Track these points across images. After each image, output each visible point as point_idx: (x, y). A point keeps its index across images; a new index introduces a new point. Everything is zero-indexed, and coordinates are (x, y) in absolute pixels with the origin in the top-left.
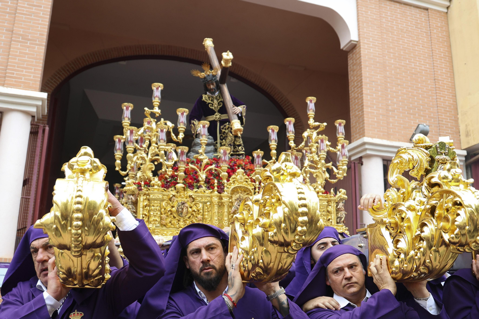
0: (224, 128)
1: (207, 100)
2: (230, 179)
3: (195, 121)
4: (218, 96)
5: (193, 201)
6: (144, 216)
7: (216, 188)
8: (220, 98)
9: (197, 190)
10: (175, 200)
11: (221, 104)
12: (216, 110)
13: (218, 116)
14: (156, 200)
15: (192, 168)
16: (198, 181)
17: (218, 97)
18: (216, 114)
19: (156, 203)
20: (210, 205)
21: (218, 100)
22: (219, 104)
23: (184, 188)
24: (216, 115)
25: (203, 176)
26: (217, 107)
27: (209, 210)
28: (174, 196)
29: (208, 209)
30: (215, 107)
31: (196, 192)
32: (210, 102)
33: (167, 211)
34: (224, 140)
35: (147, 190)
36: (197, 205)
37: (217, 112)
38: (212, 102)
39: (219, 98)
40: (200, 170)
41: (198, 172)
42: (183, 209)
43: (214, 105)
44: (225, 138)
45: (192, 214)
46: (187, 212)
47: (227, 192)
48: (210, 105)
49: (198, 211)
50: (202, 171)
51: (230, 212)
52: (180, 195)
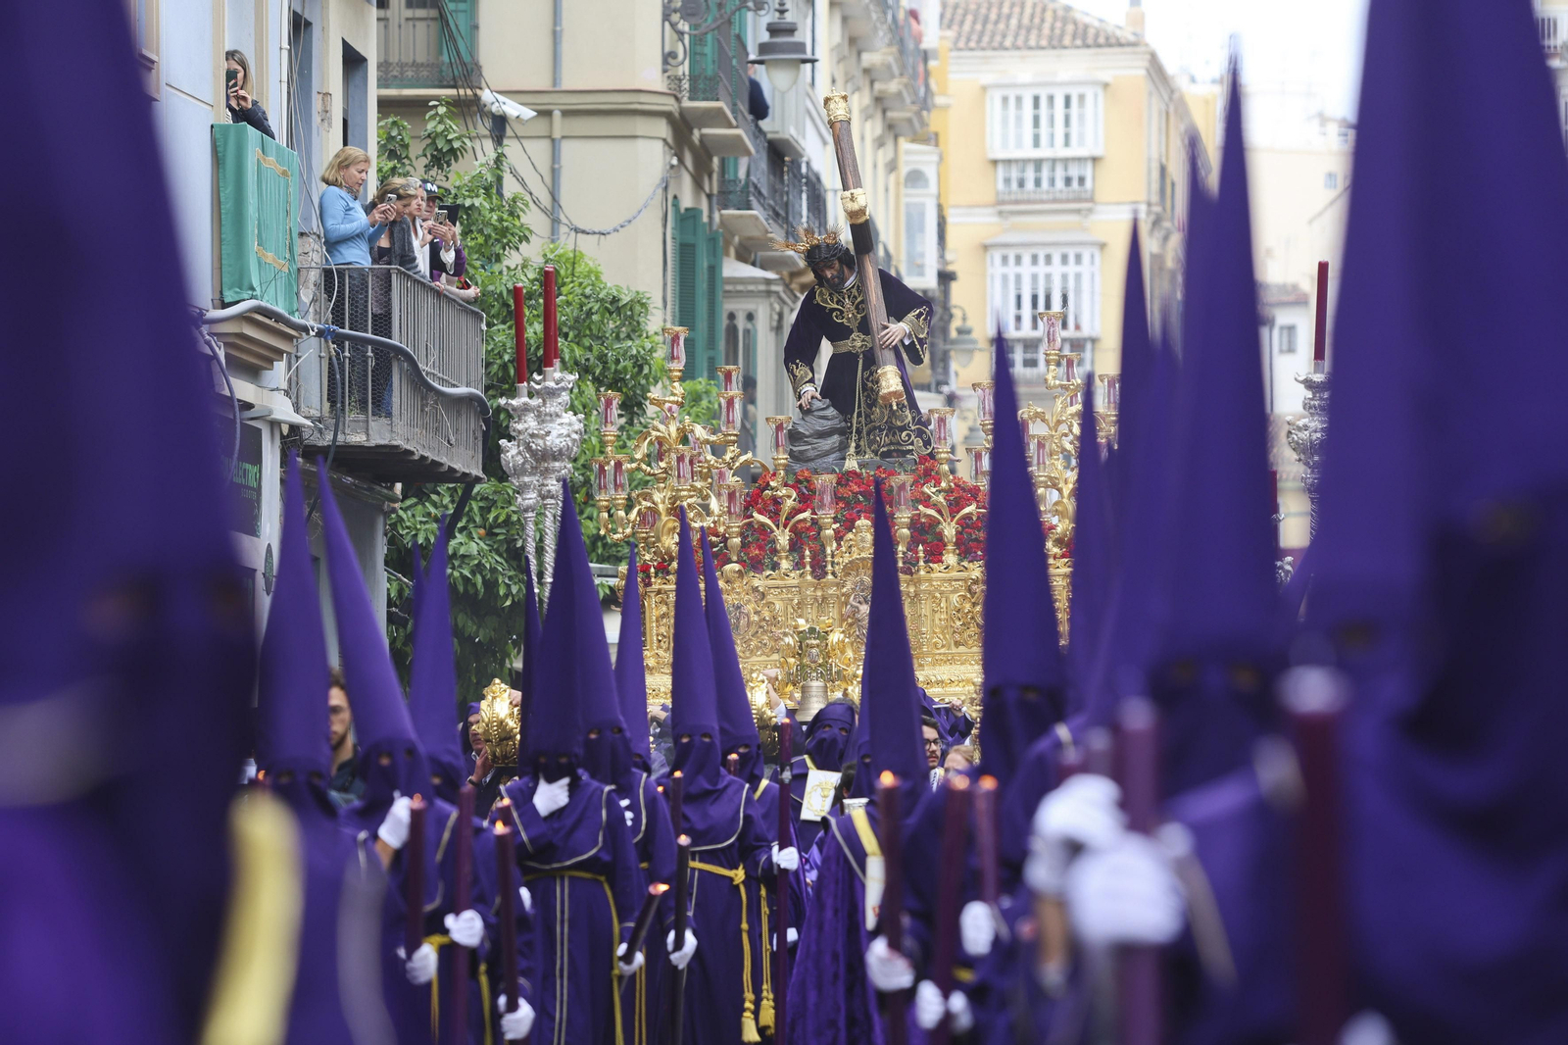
1: (826, 302)
2: (842, 543)
4: (853, 287)
5: (762, 599)
6: (660, 638)
7: (808, 568)
8: (859, 293)
9: (772, 572)
11: (864, 309)
15: (758, 522)
16: (775, 551)
17: (854, 291)
18: (854, 335)
20: (798, 604)
21: (855, 298)
22: (857, 308)
23: (739, 572)
24: (854, 340)
25: (783, 538)
26: (855, 317)
29: (795, 612)
30: (848, 319)
31: (767, 577)
32: (835, 306)
35: (665, 581)
36: (771, 607)
37: (855, 329)
38: (840, 307)
39: (856, 294)
40: (778, 527)
41: (772, 531)
45: (761, 627)
46: (749, 624)
47: (832, 574)
48: (834, 314)
49: (775, 619)
50: (781, 528)
51: (842, 615)
52: (733, 589)
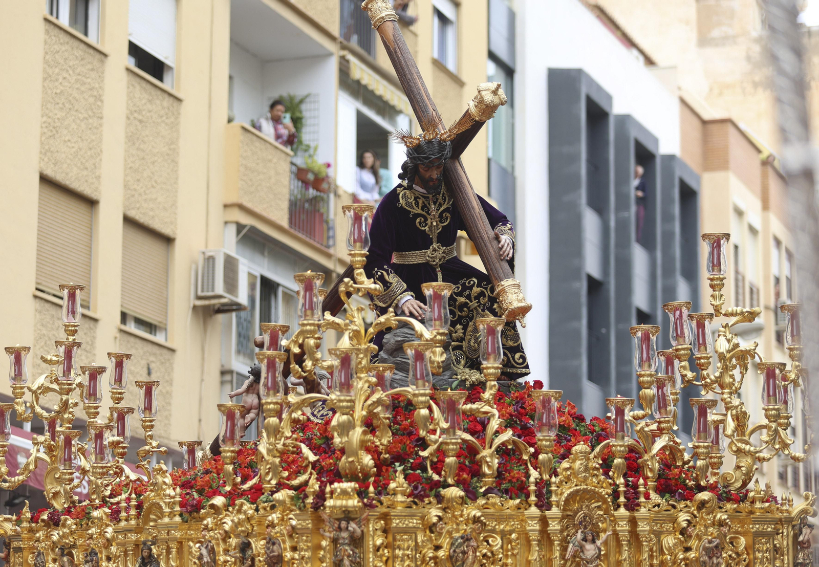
0: (466, 293)
1: (412, 207)
3: (387, 271)
5: (482, 532)
7: (533, 498)
8: (444, 200)
10: (444, 531)
11: (447, 218)
12: (434, 236)
13: (439, 254)
14: (405, 533)
18: (435, 245)
19: (406, 542)
20: (518, 539)
21: (440, 205)
22: (441, 216)
23: (462, 498)
24: (435, 250)
25: (490, 461)
26: (437, 225)
27: (515, 552)
28: (440, 519)
29: (513, 549)
31: (483, 505)
32: (419, 211)
33: (428, 559)
34: (459, 326)
36: (490, 540)
37: (435, 240)
38: (424, 213)
40: (484, 447)
41: (481, 452)
42: (464, 553)
43: (429, 222)
44: (464, 321)
47: (558, 506)
48: (418, 220)
49: (494, 555)
50: (488, 449)
52: (454, 517)
